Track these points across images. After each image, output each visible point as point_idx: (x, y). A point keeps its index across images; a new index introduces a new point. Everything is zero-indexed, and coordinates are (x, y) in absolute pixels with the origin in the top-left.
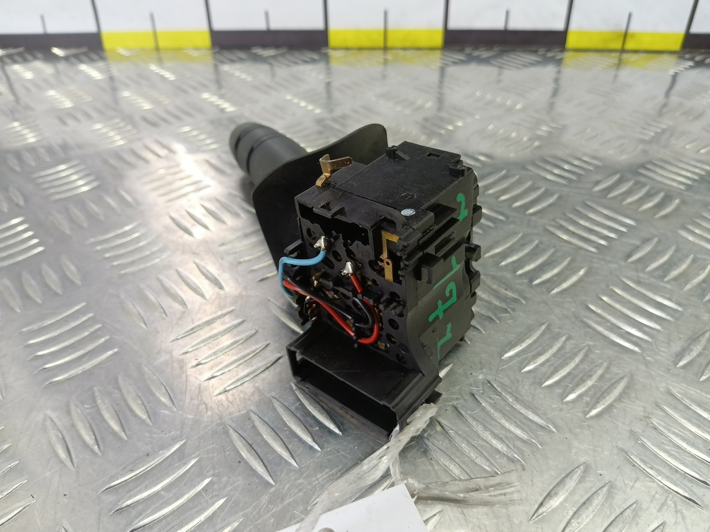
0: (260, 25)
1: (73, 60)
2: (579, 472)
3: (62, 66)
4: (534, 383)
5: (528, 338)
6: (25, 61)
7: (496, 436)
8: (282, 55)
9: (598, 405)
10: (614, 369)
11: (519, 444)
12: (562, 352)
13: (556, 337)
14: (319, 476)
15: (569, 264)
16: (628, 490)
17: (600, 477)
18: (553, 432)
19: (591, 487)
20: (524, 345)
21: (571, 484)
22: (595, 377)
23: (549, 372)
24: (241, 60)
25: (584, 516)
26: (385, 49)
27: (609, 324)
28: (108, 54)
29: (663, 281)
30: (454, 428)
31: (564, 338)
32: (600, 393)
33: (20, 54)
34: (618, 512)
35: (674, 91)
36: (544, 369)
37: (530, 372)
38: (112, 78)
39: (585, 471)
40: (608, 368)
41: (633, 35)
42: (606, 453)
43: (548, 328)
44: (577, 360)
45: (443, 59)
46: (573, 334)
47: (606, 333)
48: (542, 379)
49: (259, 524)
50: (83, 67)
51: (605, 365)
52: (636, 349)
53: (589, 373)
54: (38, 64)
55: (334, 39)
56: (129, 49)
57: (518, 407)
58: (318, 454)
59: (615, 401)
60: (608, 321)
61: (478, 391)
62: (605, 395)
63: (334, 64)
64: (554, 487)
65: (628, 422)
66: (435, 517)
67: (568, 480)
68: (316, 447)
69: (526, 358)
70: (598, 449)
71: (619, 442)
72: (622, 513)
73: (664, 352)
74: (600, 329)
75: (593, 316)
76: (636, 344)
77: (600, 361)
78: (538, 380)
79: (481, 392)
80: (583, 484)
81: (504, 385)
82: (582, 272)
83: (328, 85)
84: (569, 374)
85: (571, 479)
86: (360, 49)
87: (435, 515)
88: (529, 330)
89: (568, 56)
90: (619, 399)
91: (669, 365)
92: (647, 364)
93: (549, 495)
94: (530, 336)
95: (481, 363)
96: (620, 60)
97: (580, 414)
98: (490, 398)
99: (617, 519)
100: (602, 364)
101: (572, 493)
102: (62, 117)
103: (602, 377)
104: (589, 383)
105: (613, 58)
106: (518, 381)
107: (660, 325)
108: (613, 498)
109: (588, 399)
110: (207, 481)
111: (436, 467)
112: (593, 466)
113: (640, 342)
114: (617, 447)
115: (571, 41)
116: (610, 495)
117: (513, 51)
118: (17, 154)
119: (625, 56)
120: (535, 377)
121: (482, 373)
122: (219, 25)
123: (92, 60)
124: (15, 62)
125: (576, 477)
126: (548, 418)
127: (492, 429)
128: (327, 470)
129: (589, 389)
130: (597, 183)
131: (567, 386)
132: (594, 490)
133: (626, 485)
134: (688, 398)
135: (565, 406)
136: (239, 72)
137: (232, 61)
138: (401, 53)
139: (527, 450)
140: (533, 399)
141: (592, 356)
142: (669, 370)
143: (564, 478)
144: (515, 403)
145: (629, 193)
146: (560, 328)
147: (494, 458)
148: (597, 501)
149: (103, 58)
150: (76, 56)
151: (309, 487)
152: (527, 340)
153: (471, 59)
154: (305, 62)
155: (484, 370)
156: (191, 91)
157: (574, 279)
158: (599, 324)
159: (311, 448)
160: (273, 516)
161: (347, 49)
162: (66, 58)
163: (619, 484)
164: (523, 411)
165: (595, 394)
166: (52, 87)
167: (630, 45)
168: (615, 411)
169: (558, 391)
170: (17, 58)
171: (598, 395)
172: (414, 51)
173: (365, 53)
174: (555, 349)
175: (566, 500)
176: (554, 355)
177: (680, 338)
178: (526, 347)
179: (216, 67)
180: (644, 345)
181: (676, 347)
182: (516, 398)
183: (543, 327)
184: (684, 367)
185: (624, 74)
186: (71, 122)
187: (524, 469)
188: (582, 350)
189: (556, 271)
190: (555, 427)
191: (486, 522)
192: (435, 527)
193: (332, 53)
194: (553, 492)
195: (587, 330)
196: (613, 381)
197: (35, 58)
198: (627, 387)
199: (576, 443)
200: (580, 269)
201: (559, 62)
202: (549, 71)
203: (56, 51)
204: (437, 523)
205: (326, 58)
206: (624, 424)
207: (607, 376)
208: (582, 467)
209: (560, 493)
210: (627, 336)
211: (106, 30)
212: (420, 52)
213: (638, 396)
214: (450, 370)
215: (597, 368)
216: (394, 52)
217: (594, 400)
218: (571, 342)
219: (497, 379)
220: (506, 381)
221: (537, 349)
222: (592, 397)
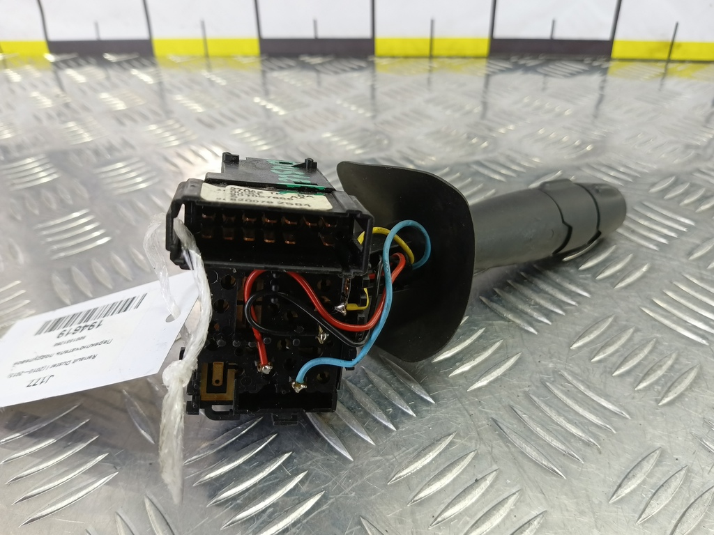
0: (308, 33)
1: (126, 65)
2: (655, 456)
3: (112, 73)
4: (605, 372)
5: (595, 330)
6: (79, 65)
7: (570, 422)
8: (330, 62)
9: (670, 394)
10: (683, 360)
11: (593, 429)
12: (631, 343)
13: (624, 329)
14: (396, 454)
15: (631, 261)
16: (706, 474)
17: (677, 461)
18: (627, 419)
19: (669, 471)
20: (592, 336)
21: (647, 466)
22: (665, 368)
23: (619, 362)
24: (290, 67)
25: (663, 498)
26: (431, 57)
27: (675, 318)
28: (158, 60)
30: (528, 413)
31: (631, 330)
32: (671, 383)
33: (74, 60)
34: (697, 495)
36: (614, 359)
37: (600, 361)
38: (160, 83)
39: (661, 455)
40: (677, 359)
41: (680, 45)
42: (679, 438)
43: (615, 320)
44: (646, 351)
45: (488, 67)
46: (640, 327)
47: (674, 326)
48: (611, 369)
49: (341, 497)
50: (135, 72)
51: (674, 356)
52: (704, 342)
53: (659, 364)
54: (91, 69)
55: (380, 48)
56: (180, 56)
57: (590, 394)
58: (394, 434)
59: (686, 390)
60: (674, 315)
61: (549, 378)
62: (676, 384)
63: (380, 71)
64: (632, 470)
65: (700, 411)
66: (515, 496)
67: (645, 463)
68: (391, 427)
69: (595, 349)
70: (672, 435)
71: (693, 429)
72: (701, 496)
74: (667, 322)
75: (660, 311)
76: (703, 337)
77: (669, 353)
78: (608, 370)
79: (552, 379)
80: (660, 468)
81: (575, 374)
82: (644, 269)
83: (373, 89)
84: (639, 364)
85: (648, 462)
86: (406, 57)
87: (514, 494)
88: (596, 323)
89: (612, 65)
90: (690, 388)
93: (627, 477)
94: (598, 328)
95: (550, 353)
96: (666, 69)
97: (652, 402)
98: (562, 385)
99: (697, 502)
100: (671, 355)
101: (650, 475)
102: (119, 118)
103: (672, 367)
104: (660, 373)
105: (659, 68)
106: (588, 370)
108: (691, 482)
109: (660, 388)
110: (287, 455)
111: (513, 449)
112: (669, 451)
113: (706, 335)
114: (691, 433)
115: (617, 51)
116: (687, 479)
117: (560, 59)
118: (79, 152)
119: (671, 66)
120: (605, 367)
121: (551, 362)
122: (268, 33)
123: (144, 66)
124: (69, 67)
125: (652, 461)
126: (621, 406)
127: (566, 414)
128: (404, 449)
129: (660, 379)
130: (653, 185)
131: (638, 375)
132: (671, 473)
133: (703, 469)
135: (636, 394)
136: (289, 78)
137: (281, 68)
138: (448, 61)
139: (602, 435)
140: (605, 387)
141: (660, 348)
143: (641, 461)
144: (587, 391)
145: (686, 194)
146: (627, 321)
147: (569, 442)
148: (676, 483)
149: (154, 64)
150: (128, 62)
151: (387, 464)
152: (595, 332)
153: (517, 67)
154: (353, 69)
155: (554, 359)
156: (243, 95)
157: (637, 275)
158: (666, 317)
159: (386, 427)
160: (353, 490)
161: (393, 57)
162: (119, 63)
163: (696, 468)
164: (596, 398)
165: (666, 383)
166: (106, 89)
167: (675, 56)
168: (687, 399)
169: (629, 380)
170: (72, 63)
171: (669, 384)
172: (460, 60)
173: (411, 61)
174: (623, 340)
175: (644, 482)
176: (623, 346)
178: (595, 338)
179: (264, 72)
180: (710, 338)
182: (588, 386)
183: (610, 320)
185: (670, 83)
186: (128, 122)
187: (600, 453)
188: (650, 341)
189: (618, 267)
190: (629, 414)
191: (566, 502)
192: (515, 505)
193: (377, 61)
194: (631, 475)
195: (654, 322)
196: (683, 371)
197: (88, 63)
198: (697, 378)
199: (650, 430)
200: (642, 265)
201: (605, 71)
202: (595, 79)
203: (108, 57)
204: (517, 502)
205: (372, 65)
206: (696, 412)
207: (677, 366)
208: (658, 452)
209: (638, 475)
210: (694, 329)
211: (157, 37)
212: (466, 61)
213: (709, 386)
214: (520, 359)
215: (666, 359)
216: (441, 60)
217: (666, 389)
218: (639, 334)
219: (567, 367)
220: (576, 369)
221: (605, 340)
222: (663, 386)
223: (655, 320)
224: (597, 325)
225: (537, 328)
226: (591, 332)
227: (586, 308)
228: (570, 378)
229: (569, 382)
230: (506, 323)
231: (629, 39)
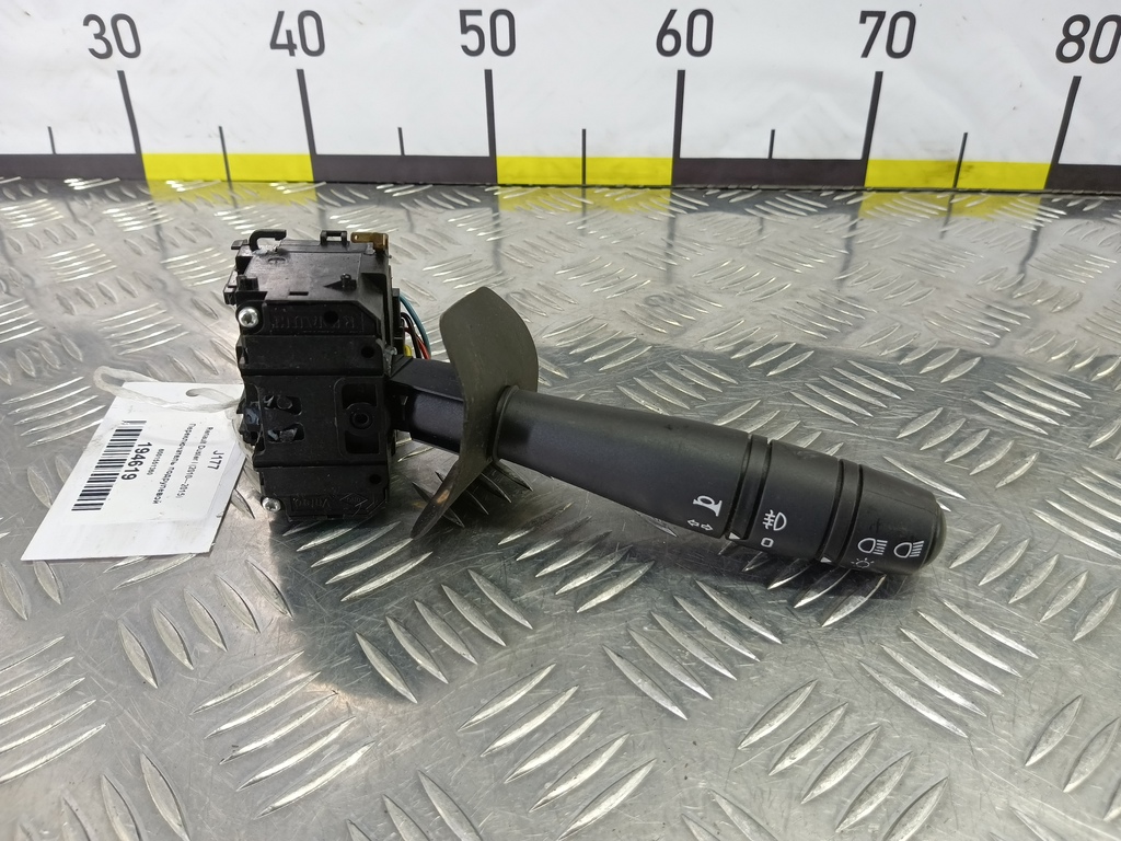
4: (790, 796)
5: (782, 711)
6: (20, 197)
8: (423, 197)
10: (921, 771)
12: (838, 737)
13: (829, 710)
20: (776, 724)
22: (889, 786)
23: (816, 775)
24: (359, 202)
26: (584, 186)
27: (917, 684)
28: (152, 191)
29: (1007, 605)
31: (840, 712)
33: (13, 187)
35: (1032, 261)
36: (806, 770)
37: (782, 775)
40: (911, 768)
41: (970, 167)
43: (815, 691)
44: (862, 751)
45: (672, 204)
46: (856, 704)
47: (911, 702)
48: (801, 789)
50: (110, 209)
51: (906, 762)
52: (960, 732)
53: (880, 778)
54: (42, 204)
55: (505, 171)
56: (185, 181)
59: (921, 830)
60: (916, 679)
61: (695, 812)
62: (904, 819)
63: (504, 211)
69: (780, 747)
73: (1004, 737)
74: (900, 693)
75: (891, 669)
76: (959, 722)
77: (900, 755)
78: (796, 792)
79: (700, 814)
81: (740, 801)
83: (496, 244)
84: (846, 779)
86: (544, 186)
88: (787, 697)
89: (866, 196)
90: (929, 827)
91: (1012, 761)
92: (976, 759)
94: (787, 706)
95: (702, 758)
96: (950, 206)
98: (715, 825)
100: (902, 759)
102: (66, 298)
103: (901, 783)
105: (937, 205)
106: (762, 792)
107: (1000, 686)
109: (877, 827)
113: (965, 717)
115: (873, 178)
119: (957, 199)
120: (791, 786)
121: (703, 777)
122: (326, 147)
129: (878, 808)
130: (905, 423)
131: (844, 802)
134: (1043, 825)
137: (344, 205)
138: (609, 194)
140: (785, 827)
141: (886, 744)
142: (1012, 771)
145: (956, 441)
146: (836, 691)
149: (147, 197)
150: (99, 191)
152: (782, 715)
153: (716, 205)
154: (458, 207)
155: (708, 772)
158: (900, 684)
161: (524, 185)
162: (84, 194)
165: (889, 816)
167: (962, 184)
169: (828, 811)
171: (893, 820)
172: (628, 190)
173: (552, 192)
174: (825, 731)
176: (825, 742)
177: (1033, 711)
178: (779, 727)
179: (321, 213)
180: (972, 724)
181: (1026, 729)
182: (759, 825)
183: (809, 690)
184: (1034, 766)
185: (955, 230)
186: (78, 308)
188: (870, 733)
193: (500, 192)
195: (880, 694)
196: (920, 793)
197: (36, 194)
198: (941, 805)
201: (854, 211)
202: (842, 219)
205: (493, 202)
207: (910, 783)
210: (946, 707)
211: (148, 152)
212: (639, 192)
213: (960, 822)
214: (652, 772)
215: (894, 768)
216: (597, 191)
217: (887, 829)
218: (853, 715)
219: (729, 789)
220: (743, 793)
221: (796, 730)
222: (883, 823)
223: (885, 690)
224: (786, 702)
225: (688, 707)
226: (775, 716)
227: (770, 666)
228: (728, 810)
229: (727, 819)
230: (639, 700)
231: (892, 157)
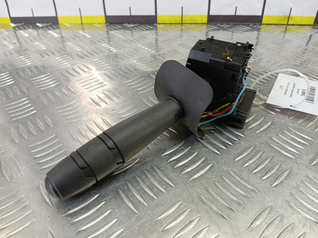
0: (126, 13)
1: (45, 28)
2: (268, 210)
3: (40, 31)
4: (249, 171)
6: (25, 29)
7: (232, 194)
8: (137, 27)
9: (277, 181)
10: (283, 166)
11: (242, 197)
12: (261, 158)
13: (258, 152)
14: (156, 210)
15: (264, 120)
16: (290, 218)
17: (278, 212)
18: (257, 193)
19: (274, 217)
20: (244, 155)
21: (265, 215)
22: (275, 169)
23: (255, 167)
24: (119, 29)
25: (270, 229)
26: (182, 24)
27: (281, 146)
28: (60, 26)
29: (305, 128)
30: (214, 190)
31: (262, 152)
32: (278, 176)
33: (22, 26)
34: (285, 227)
35: (310, 43)
36: (253, 166)
37: (246, 166)
38: (62, 37)
39: (271, 210)
40: (281, 165)
41: (292, 18)
42: (280, 202)
43: (254, 148)
44: (267, 162)
45: (207, 28)
46: (265, 151)
47: (280, 150)
48: (252, 170)
49: (132, 230)
50: (50, 32)
51: (279, 164)
52: (293, 157)
53: (272, 168)
54: (30, 30)
55: (159, 20)
56: (70, 24)
57: (242, 181)
58: (156, 201)
59: (284, 180)
60: (281, 145)
61: (224, 174)
62: (279, 177)
63: (159, 31)
64: (257, 216)
65: (289, 189)
66: (206, 228)
67: (263, 213)
68: (155, 198)
69: (245, 161)
70: (276, 200)
71: (285, 198)
72: (287, 228)
73: (305, 159)
74: (277, 148)
75: (274, 143)
76: (293, 155)
77: (277, 163)
78: (250, 170)
80: (270, 215)
81: (236, 172)
82: (269, 124)
83: (157, 40)
84: (264, 168)
85: (265, 213)
86: (170, 24)
87: (206, 227)
88: (247, 149)
89: (262, 26)
90: (286, 179)
91: (307, 164)
92: (298, 164)
93: (255, 220)
94: (247, 151)
95: (225, 163)
96: (286, 29)
97: (269, 185)
98: (230, 178)
99: (285, 231)
100: (278, 163)
101: (265, 219)
102: (42, 54)
103: (278, 169)
104: (273, 172)
105: (283, 28)
106: (242, 170)
107: (303, 147)
108: (283, 221)
109: (272, 179)
110: (109, 211)
111: (207, 207)
112: (274, 208)
113: (295, 154)
114: (285, 199)
115: (264, 21)
116: (281, 220)
117: (239, 25)
118: (23, 70)
119: (288, 27)
120: (249, 169)
121: (226, 167)
122: (108, 14)
123: (54, 29)
124: (21, 29)
125: (267, 212)
126: (255, 187)
127: (230, 191)
128: (160, 207)
129: (272, 174)
131: (263, 173)
132: (275, 218)
133: (288, 216)
134: (316, 179)
135: (262, 182)
136: (118, 34)
137: (115, 29)
138: (189, 25)
139: (246, 200)
140: (248, 178)
141: (274, 160)
142: (307, 167)
143: (262, 212)
144: (241, 180)
146: (260, 148)
147: (231, 203)
148: (276, 222)
149: (58, 28)
150: (47, 27)
151: (153, 214)
152: (246, 153)
153: (220, 28)
154: (147, 30)
155: (227, 166)
156: (97, 42)
157: (266, 126)
158: (277, 146)
159: (153, 198)
160: (137, 226)
161: (165, 24)
162: (42, 28)
163: (285, 215)
164: (244, 183)
165: (275, 176)
166: (37, 41)
167: (290, 23)
168: (284, 184)
169: (259, 175)
171: (276, 177)
172: (195, 25)
173: (173, 25)
174: (258, 157)
175: (262, 222)
176: (257, 159)
177: (313, 153)
178: (245, 156)
179: (108, 31)
180: (296, 156)
181: (311, 156)
182: (241, 178)
183: (253, 147)
184: (314, 165)
185: (288, 35)
186: (46, 56)
187: (244, 208)
188: (269, 157)
189: (258, 123)
190: (258, 190)
191: (228, 231)
192: (206, 232)
193: (158, 25)
194: (257, 218)
195: (272, 148)
196: (283, 171)
197: (29, 28)
198: (289, 174)
199: (267, 198)
201: (259, 30)
202: (255, 33)
203: (38, 24)
204: (207, 231)
205: (156, 28)
206: (288, 189)
207: (280, 169)
208: (269, 208)
209: (260, 219)
210: (289, 152)
211: (59, 15)
212: (197, 25)
213: (294, 178)
214: (212, 166)
215: (276, 165)
216: (186, 25)
217: (275, 179)
218: (265, 154)
219: (233, 170)
220: (236, 170)
221: (250, 157)
222: (274, 178)
223: (273, 147)
224: (247, 150)
225: (221, 151)
226: (244, 153)
227: (242, 142)
228: (233, 174)
229: (233, 176)
230: (208, 149)
231: (270, 15)
